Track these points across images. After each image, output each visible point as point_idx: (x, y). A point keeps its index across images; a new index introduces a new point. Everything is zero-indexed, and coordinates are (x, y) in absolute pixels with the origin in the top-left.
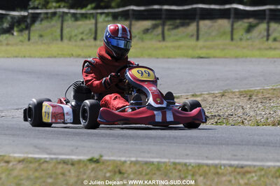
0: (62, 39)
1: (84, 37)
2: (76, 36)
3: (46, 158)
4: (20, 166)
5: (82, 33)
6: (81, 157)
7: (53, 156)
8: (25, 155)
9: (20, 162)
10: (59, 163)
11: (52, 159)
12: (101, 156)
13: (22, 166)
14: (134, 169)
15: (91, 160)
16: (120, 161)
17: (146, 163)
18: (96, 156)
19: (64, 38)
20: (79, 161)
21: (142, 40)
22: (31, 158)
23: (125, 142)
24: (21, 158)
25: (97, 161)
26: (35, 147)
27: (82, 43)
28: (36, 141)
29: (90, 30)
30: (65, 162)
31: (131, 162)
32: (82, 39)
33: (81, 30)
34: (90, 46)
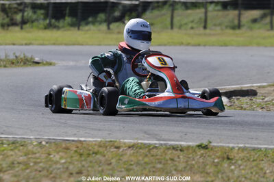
0: (172, 28)
1: (195, 26)
2: (186, 24)
3: (156, 144)
4: (130, 152)
5: (192, 22)
6: (190, 144)
7: (162, 142)
8: (136, 141)
9: (129, 147)
10: (169, 149)
11: (161, 144)
12: (210, 142)
13: (132, 152)
14: (241, 155)
15: (200, 146)
16: (228, 147)
17: (254, 149)
18: (205, 143)
19: (174, 27)
20: (189, 147)
21: (251, 29)
22: (141, 143)
23: (234, 128)
24: (132, 144)
25: (206, 147)
26: (145, 132)
27: (192, 31)
28: (146, 128)
29: (200, 19)
30: (174, 148)
31: (239, 148)
32: (192, 28)
33: (191, 19)
34: (200, 35)
